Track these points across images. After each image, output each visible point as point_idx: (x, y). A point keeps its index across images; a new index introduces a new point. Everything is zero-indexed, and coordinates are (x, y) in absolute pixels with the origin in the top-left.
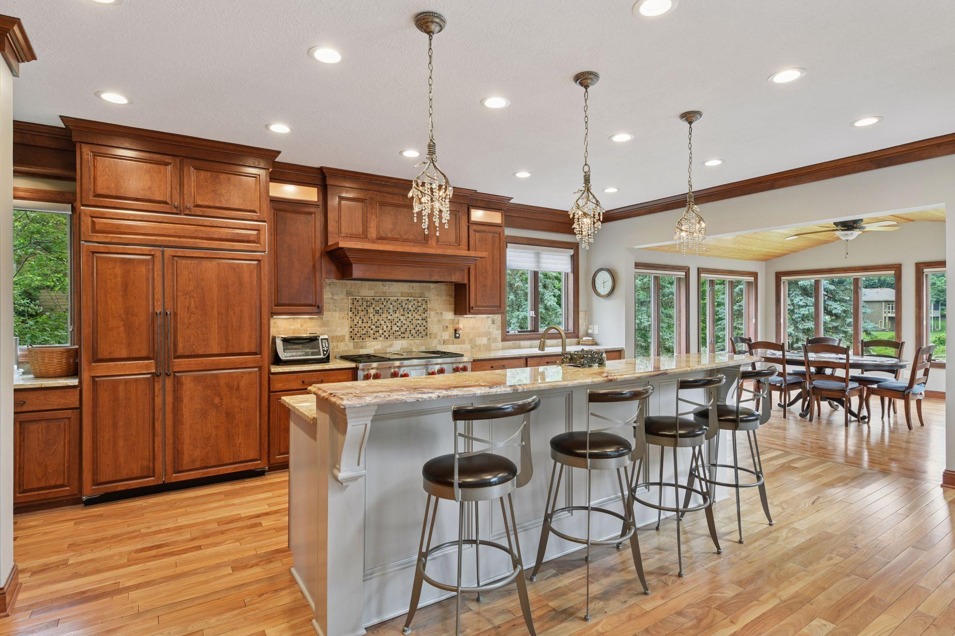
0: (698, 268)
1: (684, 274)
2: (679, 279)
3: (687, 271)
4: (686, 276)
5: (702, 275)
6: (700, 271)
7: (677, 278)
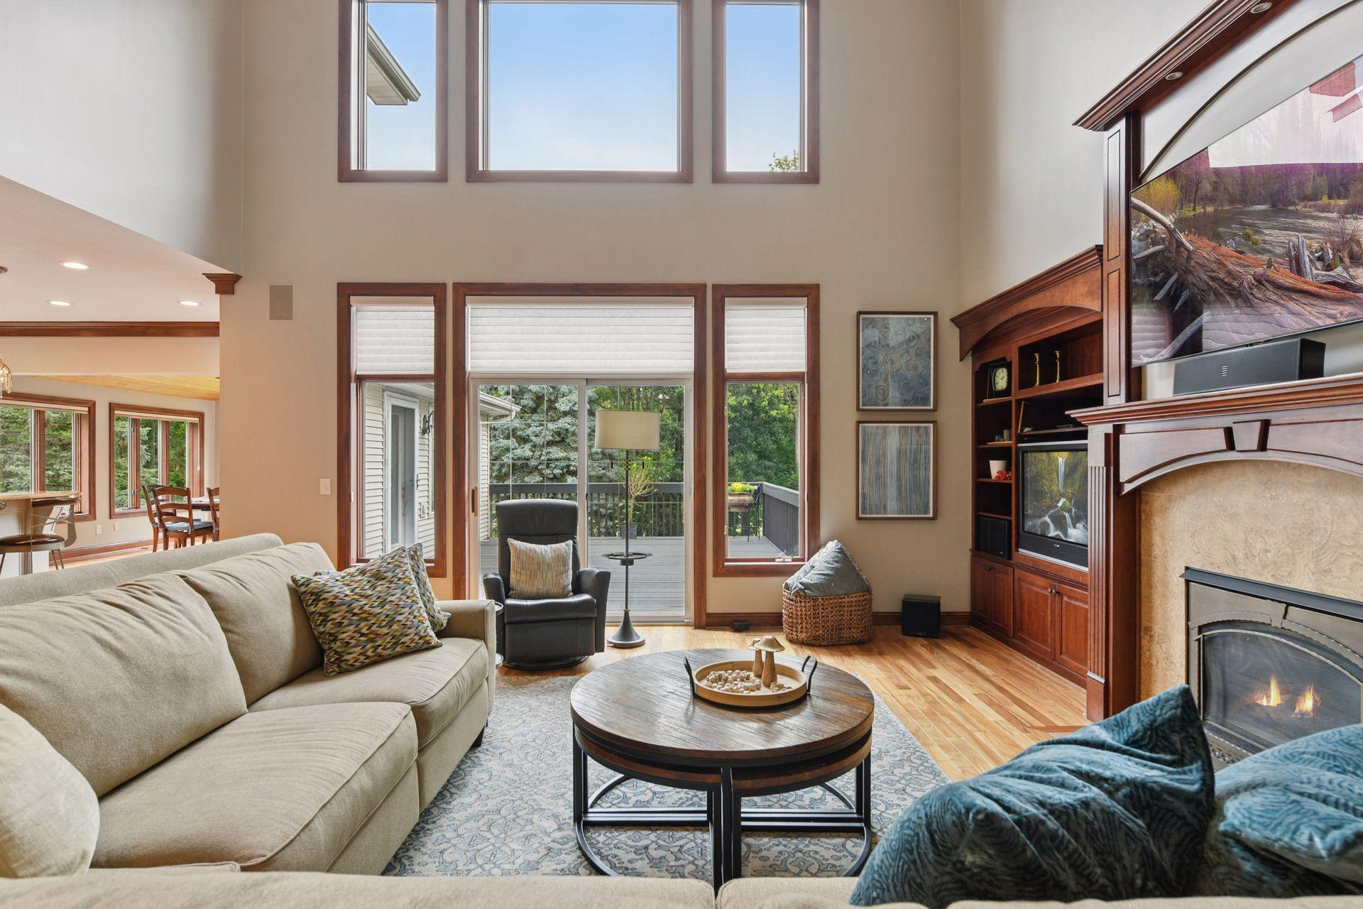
0: (110, 404)
1: (87, 409)
2: (79, 417)
3: (92, 407)
4: (89, 412)
5: (116, 412)
6: (112, 407)
7: (77, 415)
